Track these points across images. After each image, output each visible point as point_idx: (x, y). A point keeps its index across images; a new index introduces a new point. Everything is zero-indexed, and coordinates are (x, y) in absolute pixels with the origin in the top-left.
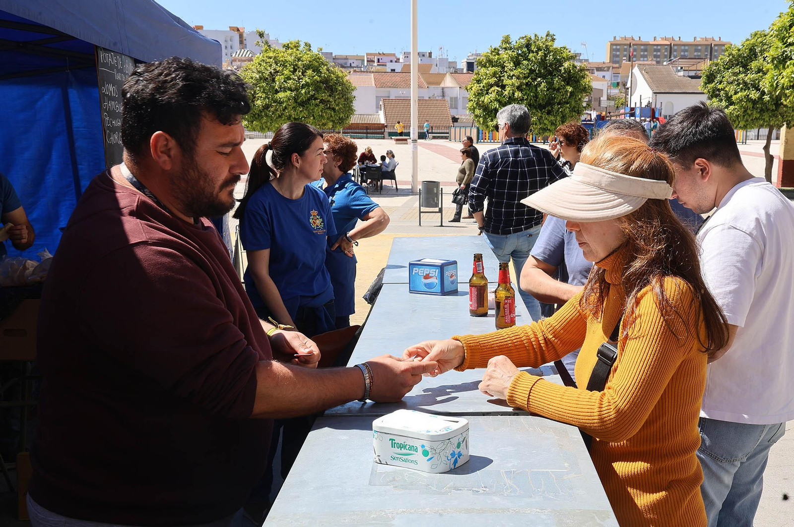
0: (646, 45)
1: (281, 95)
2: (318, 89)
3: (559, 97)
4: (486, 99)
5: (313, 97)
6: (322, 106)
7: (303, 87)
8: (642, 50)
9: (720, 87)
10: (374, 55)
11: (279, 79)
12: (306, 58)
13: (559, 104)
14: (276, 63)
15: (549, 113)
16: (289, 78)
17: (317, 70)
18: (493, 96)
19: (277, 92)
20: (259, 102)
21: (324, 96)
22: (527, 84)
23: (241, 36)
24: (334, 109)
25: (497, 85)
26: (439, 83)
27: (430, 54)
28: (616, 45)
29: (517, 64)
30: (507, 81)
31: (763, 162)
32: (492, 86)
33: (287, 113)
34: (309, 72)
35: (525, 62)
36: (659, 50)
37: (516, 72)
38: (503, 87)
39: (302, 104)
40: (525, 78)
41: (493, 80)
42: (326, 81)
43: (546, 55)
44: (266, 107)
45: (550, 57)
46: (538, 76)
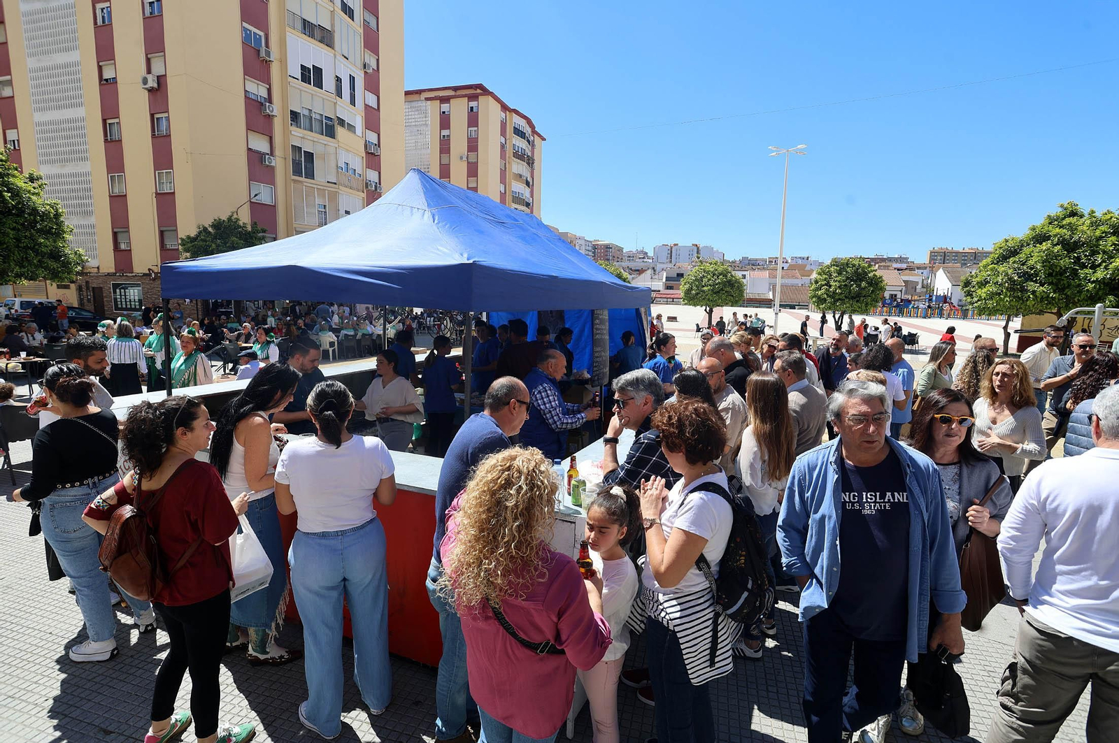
0: (957, 253)
1: (705, 288)
2: (725, 285)
3: (864, 293)
4: (820, 293)
5: (722, 290)
6: (726, 294)
7: (717, 284)
8: (953, 256)
9: (972, 290)
10: (773, 258)
11: (705, 280)
12: (720, 269)
13: (864, 296)
14: (704, 272)
15: (857, 301)
16: (710, 280)
17: (725, 276)
18: (823, 291)
19: (703, 286)
20: (694, 292)
21: (728, 289)
22: (845, 285)
23: (698, 248)
24: (733, 296)
25: (826, 285)
26: (809, 276)
27: (808, 258)
28: (934, 253)
29: (840, 273)
30: (832, 283)
31: (1002, 337)
32: (823, 285)
33: (707, 297)
34: (721, 277)
35: (844, 273)
36: (966, 256)
37: (838, 279)
38: (830, 286)
39: (715, 293)
40: (844, 282)
41: (824, 283)
42: (729, 282)
43: (857, 269)
44: (697, 294)
45: (860, 270)
46: (851, 281)
